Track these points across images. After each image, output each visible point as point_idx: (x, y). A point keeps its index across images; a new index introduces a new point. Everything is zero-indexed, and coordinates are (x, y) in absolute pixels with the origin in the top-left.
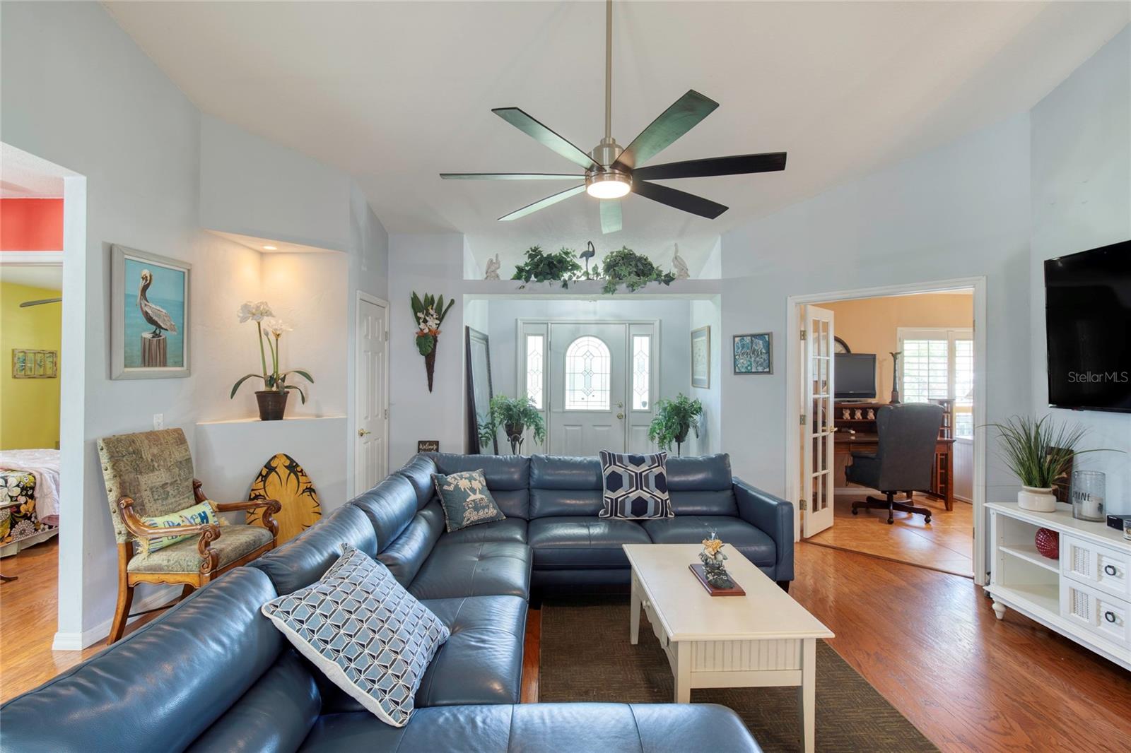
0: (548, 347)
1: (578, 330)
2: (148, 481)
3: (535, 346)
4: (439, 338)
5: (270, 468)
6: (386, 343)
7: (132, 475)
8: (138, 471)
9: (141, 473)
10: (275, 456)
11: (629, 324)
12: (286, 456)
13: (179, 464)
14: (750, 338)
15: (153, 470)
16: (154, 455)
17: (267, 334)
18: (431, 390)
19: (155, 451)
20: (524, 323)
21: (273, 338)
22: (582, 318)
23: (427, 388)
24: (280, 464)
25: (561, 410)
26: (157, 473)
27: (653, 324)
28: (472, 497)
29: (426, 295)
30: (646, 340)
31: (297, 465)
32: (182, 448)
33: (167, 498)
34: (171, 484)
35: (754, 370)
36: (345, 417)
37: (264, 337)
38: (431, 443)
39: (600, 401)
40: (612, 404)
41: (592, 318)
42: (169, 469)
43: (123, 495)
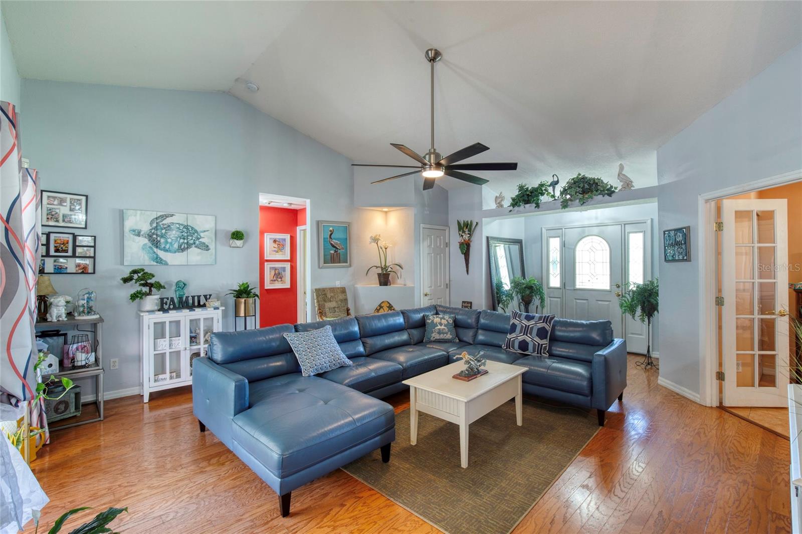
0: (563, 245)
1: (584, 232)
2: (328, 305)
3: (555, 244)
4: (472, 244)
5: (381, 307)
6: (447, 249)
7: (323, 302)
8: (325, 301)
9: (326, 302)
10: (383, 302)
11: (625, 224)
12: (388, 302)
13: (341, 300)
14: (673, 232)
15: (331, 301)
16: (331, 296)
17: (381, 248)
18: (468, 273)
19: (332, 295)
20: (547, 230)
21: (384, 250)
22: (586, 223)
23: (466, 272)
24: (385, 306)
25: (572, 288)
26: (332, 303)
27: (646, 222)
28: (439, 327)
29: (464, 221)
30: (640, 236)
31: (392, 307)
32: (343, 295)
33: (335, 312)
34: (337, 307)
35: (677, 258)
36: (413, 286)
37: (380, 249)
38: (468, 303)
39: (603, 282)
40: (611, 286)
41: (594, 222)
42: (337, 302)
43: (319, 309)
